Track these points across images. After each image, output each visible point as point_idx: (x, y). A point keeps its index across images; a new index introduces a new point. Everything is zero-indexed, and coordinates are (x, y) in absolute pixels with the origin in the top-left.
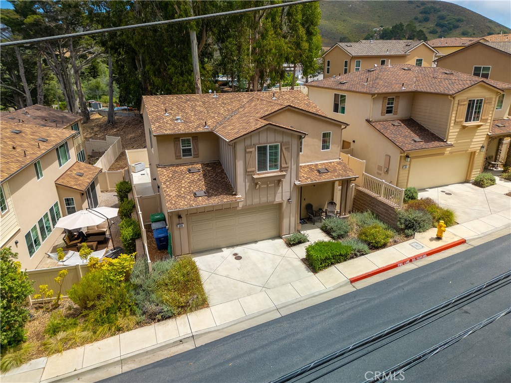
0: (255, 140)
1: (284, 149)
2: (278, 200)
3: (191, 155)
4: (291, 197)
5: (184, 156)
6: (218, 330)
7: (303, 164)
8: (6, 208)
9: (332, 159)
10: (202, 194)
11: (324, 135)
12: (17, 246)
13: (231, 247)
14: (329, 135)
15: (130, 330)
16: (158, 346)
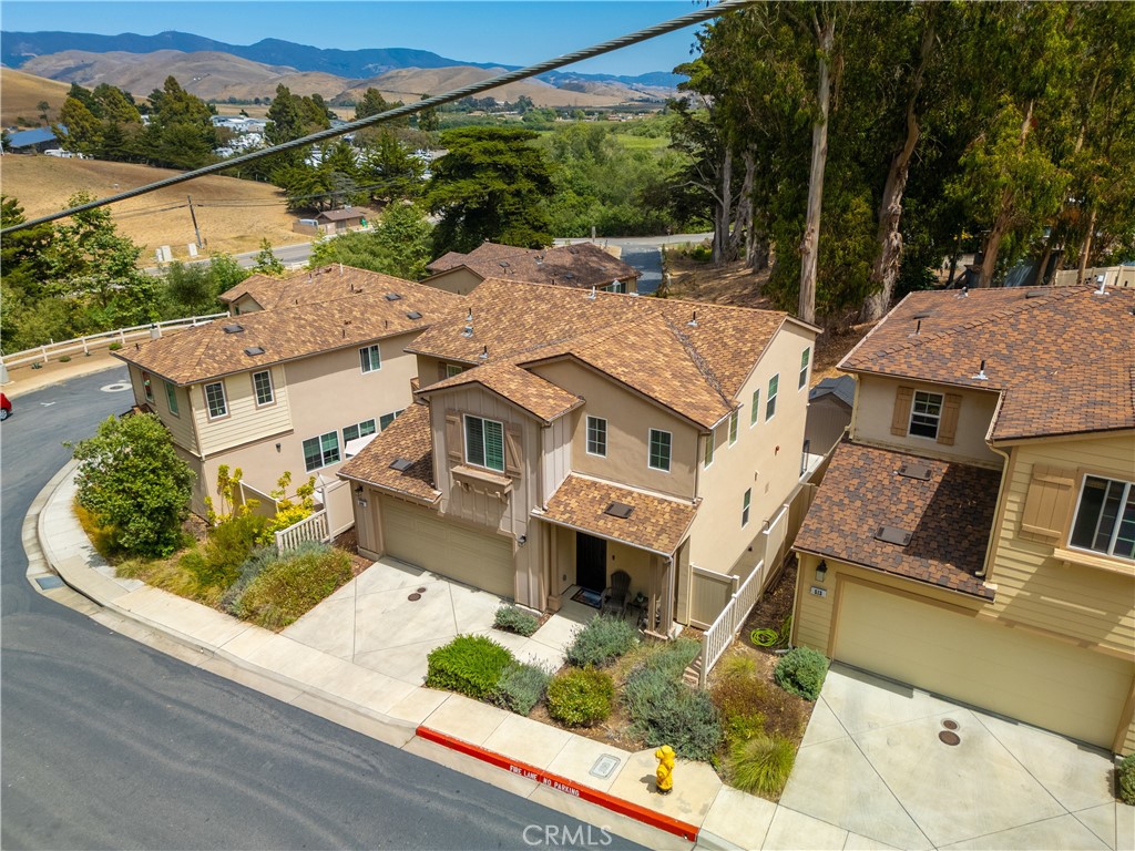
0: (461, 403)
1: (510, 436)
2: (504, 528)
4: (527, 534)
6: (236, 666)
7: (604, 482)
8: (269, 399)
9: (673, 495)
10: (403, 466)
11: (655, 435)
12: (279, 451)
13: (439, 575)
14: (666, 437)
15: (208, 605)
16: (185, 638)
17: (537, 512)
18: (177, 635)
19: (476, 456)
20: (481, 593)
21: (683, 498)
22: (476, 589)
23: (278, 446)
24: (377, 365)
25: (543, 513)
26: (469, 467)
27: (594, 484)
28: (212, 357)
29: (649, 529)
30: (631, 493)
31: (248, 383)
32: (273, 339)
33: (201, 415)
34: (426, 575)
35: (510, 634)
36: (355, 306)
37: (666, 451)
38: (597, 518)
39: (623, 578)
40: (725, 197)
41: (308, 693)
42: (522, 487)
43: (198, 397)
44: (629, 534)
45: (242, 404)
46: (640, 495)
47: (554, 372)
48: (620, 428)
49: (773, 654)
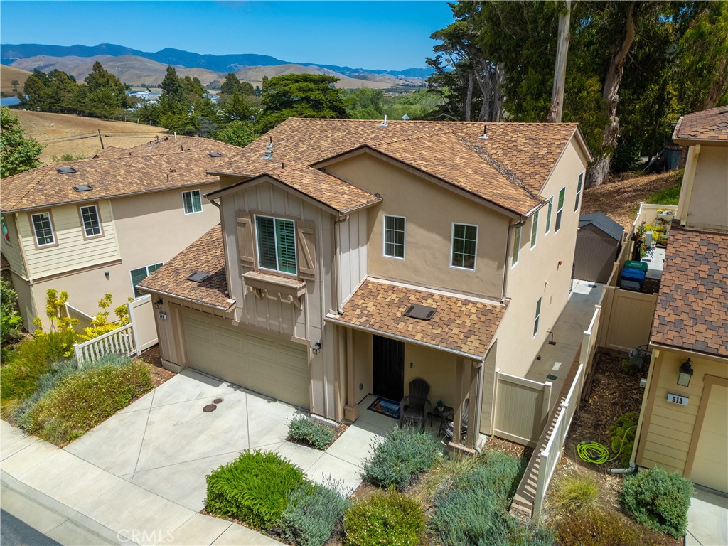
0: (251, 203)
1: (301, 235)
2: (298, 335)
4: (321, 340)
7: (401, 285)
8: (97, 231)
9: (478, 296)
10: (199, 277)
11: (459, 230)
12: (108, 278)
13: (237, 386)
14: (471, 231)
15: (4, 418)
17: (332, 316)
19: (268, 260)
20: (277, 404)
21: (490, 298)
22: (272, 399)
23: (107, 274)
24: (198, 207)
25: (338, 316)
26: (261, 272)
27: (392, 287)
28: (42, 191)
29: (455, 331)
30: (431, 295)
31: (75, 216)
32: (103, 180)
33: (28, 243)
34: (225, 385)
35: (304, 447)
36: (181, 159)
37: (471, 248)
38: (397, 321)
39: (421, 386)
41: (72, 522)
42: (316, 290)
43: (24, 225)
44: (433, 337)
45: (70, 236)
46: (441, 297)
47: (349, 171)
48: (421, 226)
49: (610, 474)
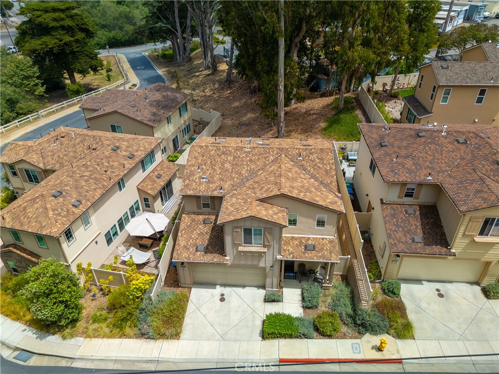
0: (241, 224)
1: (266, 233)
2: (262, 264)
3: (209, 207)
4: (273, 265)
5: (203, 207)
6: (174, 362)
7: (296, 236)
8: (89, 223)
9: (326, 236)
10: (202, 248)
12: (97, 244)
13: (224, 285)
15: (130, 338)
16: (137, 359)
17: (279, 257)
18: (131, 359)
19: (248, 242)
20: (247, 287)
21: (330, 236)
22: (244, 286)
24: (124, 186)
25: (281, 257)
26: (244, 246)
29: (326, 253)
30: (309, 238)
33: (65, 246)
34: (218, 287)
35: (274, 303)
36: (102, 159)
38: (304, 253)
39: (302, 266)
40: (178, 31)
42: (271, 249)
43: (63, 239)
44: (320, 257)
45: (79, 232)
46: (313, 238)
47: (274, 200)
48: (303, 217)
